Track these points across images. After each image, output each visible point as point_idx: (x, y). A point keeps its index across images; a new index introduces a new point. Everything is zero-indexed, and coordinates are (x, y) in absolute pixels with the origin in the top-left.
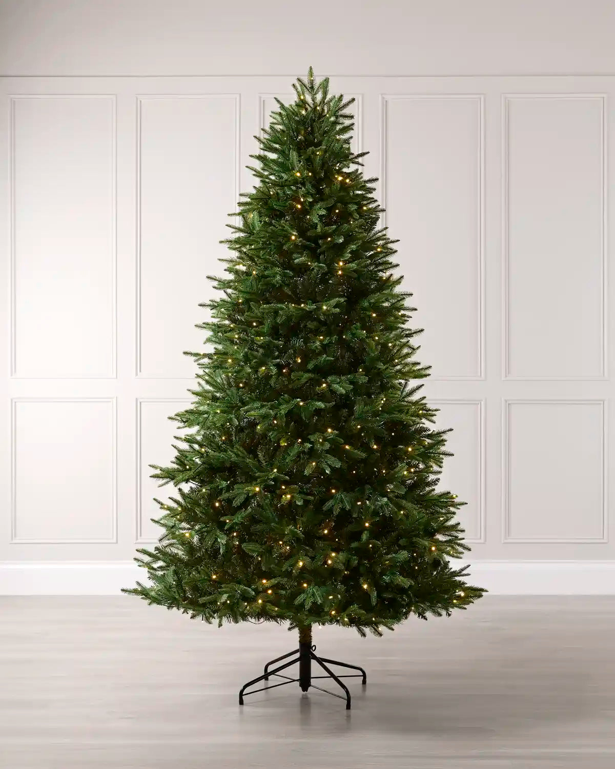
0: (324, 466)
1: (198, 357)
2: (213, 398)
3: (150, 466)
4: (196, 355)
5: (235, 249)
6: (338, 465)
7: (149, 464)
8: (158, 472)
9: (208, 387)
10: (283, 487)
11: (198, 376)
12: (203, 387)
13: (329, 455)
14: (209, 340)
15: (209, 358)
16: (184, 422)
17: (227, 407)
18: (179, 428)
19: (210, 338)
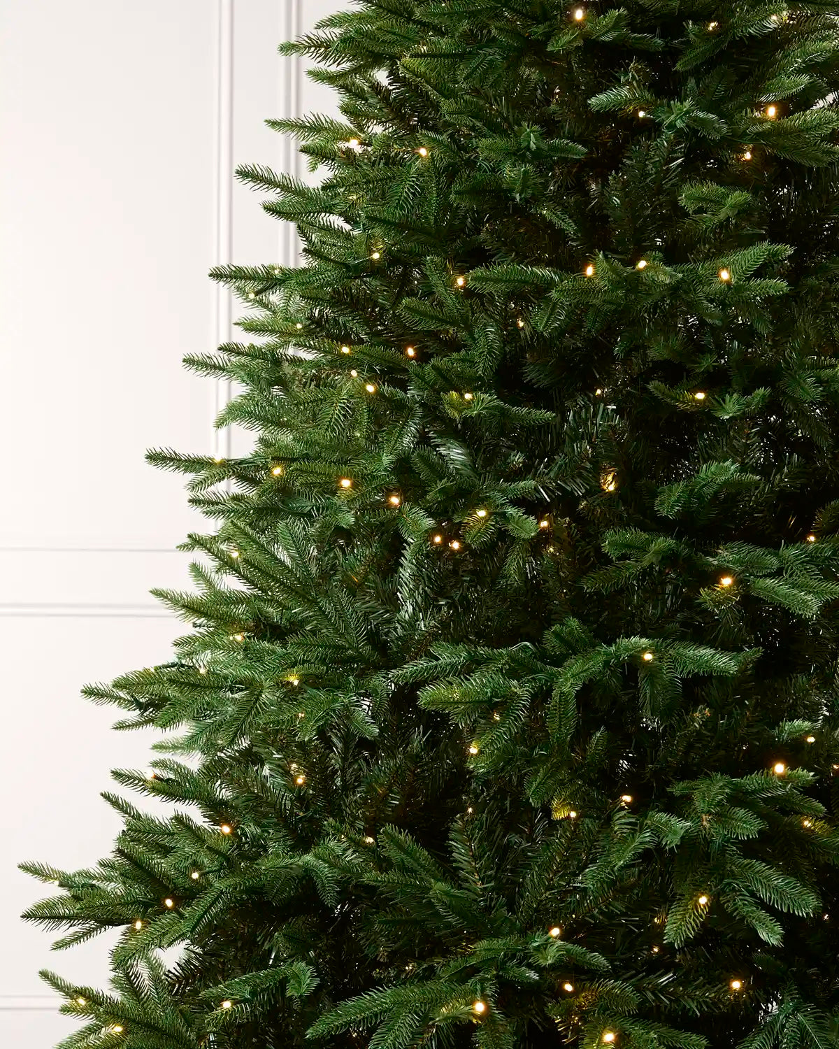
0: (744, 906)
1: (204, 473)
2: (257, 626)
3: (24, 868)
4: (193, 464)
5: (330, 79)
6: (807, 905)
7: (22, 861)
8: (53, 891)
9: (231, 583)
10: (569, 987)
11: (196, 542)
12: (210, 584)
13: (760, 866)
14: (236, 412)
15: (242, 478)
16: (142, 707)
17: (323, 661)
18: (121, 726)
19: (241, 405)
